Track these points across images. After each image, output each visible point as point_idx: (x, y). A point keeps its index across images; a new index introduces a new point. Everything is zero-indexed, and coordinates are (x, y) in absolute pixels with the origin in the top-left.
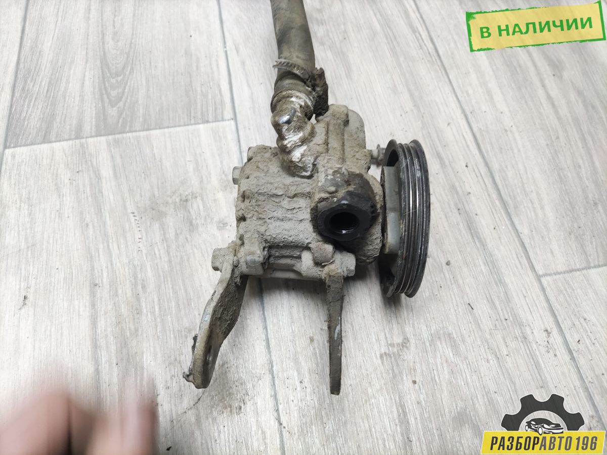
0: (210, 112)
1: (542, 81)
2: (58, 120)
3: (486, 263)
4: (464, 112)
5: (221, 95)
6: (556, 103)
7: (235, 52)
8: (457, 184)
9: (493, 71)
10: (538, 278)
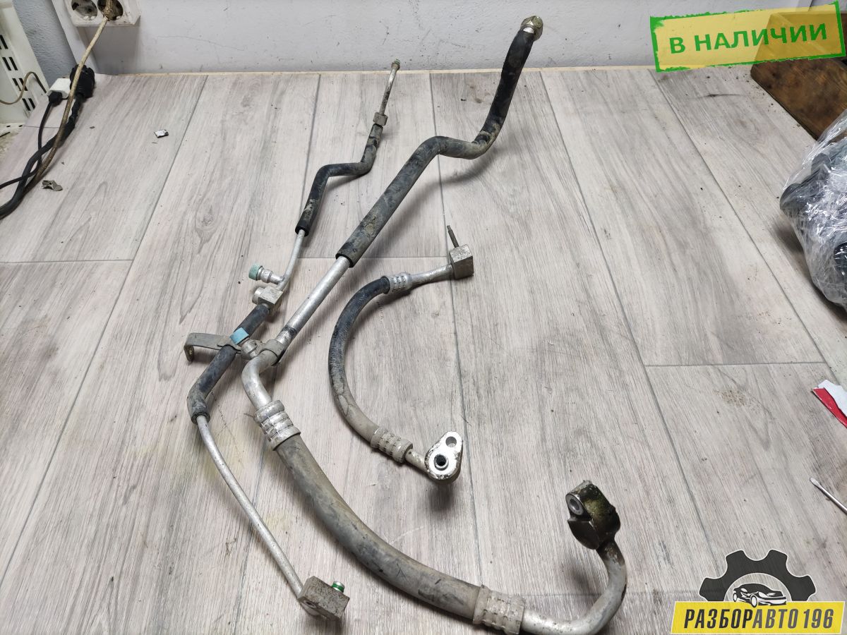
0: (431, 251)
1: (669, 255)
2: (329, 246)
3: (609, 355)
4: (608, 267)
5: (439, 242)
6: (677, 269)
7: (450, 216)
8: (597, 310)
9: (634, 245)
10: (644, 366)
